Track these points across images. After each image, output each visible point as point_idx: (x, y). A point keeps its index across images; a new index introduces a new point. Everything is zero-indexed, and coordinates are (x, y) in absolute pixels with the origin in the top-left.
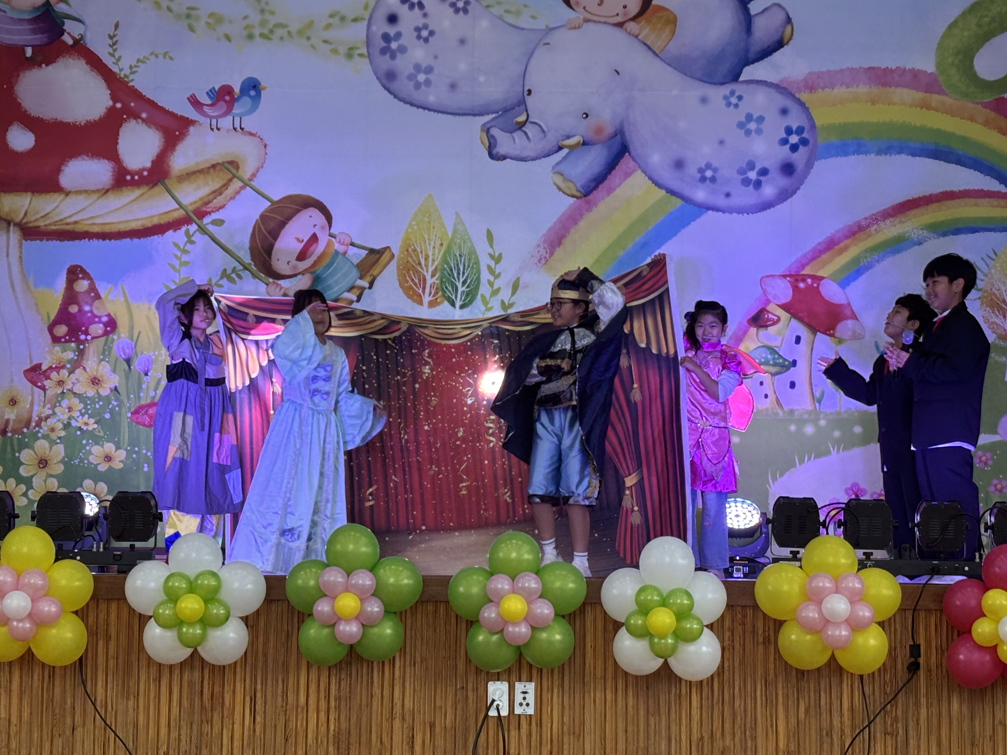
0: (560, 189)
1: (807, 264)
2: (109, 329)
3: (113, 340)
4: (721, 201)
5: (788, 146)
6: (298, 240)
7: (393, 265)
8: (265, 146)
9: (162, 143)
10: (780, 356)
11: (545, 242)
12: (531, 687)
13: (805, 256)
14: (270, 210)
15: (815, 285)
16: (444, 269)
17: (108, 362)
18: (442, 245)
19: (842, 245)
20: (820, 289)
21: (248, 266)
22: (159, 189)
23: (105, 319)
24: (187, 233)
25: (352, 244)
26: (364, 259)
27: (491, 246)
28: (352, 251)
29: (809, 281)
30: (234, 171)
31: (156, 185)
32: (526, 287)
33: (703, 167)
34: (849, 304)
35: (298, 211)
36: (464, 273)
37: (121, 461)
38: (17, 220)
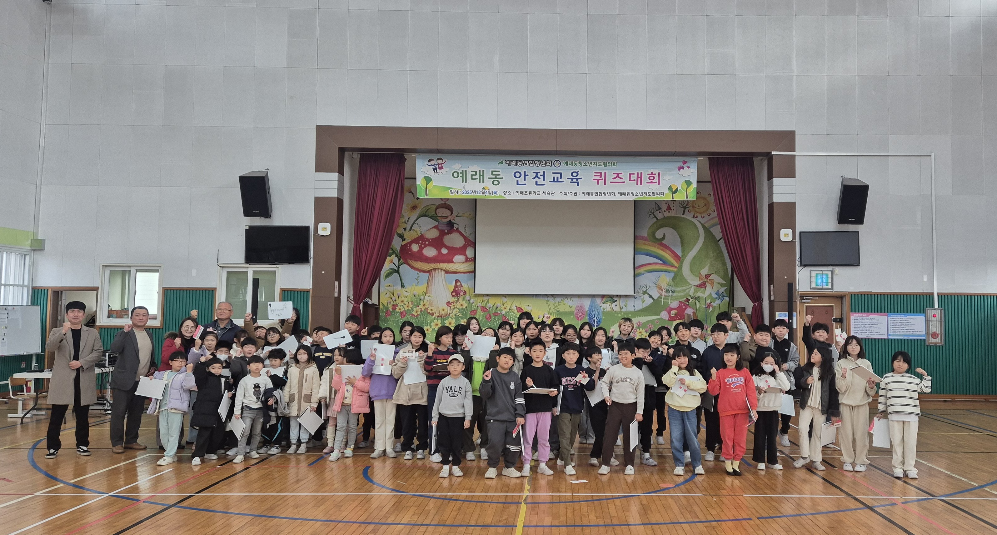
38: (444, 269)
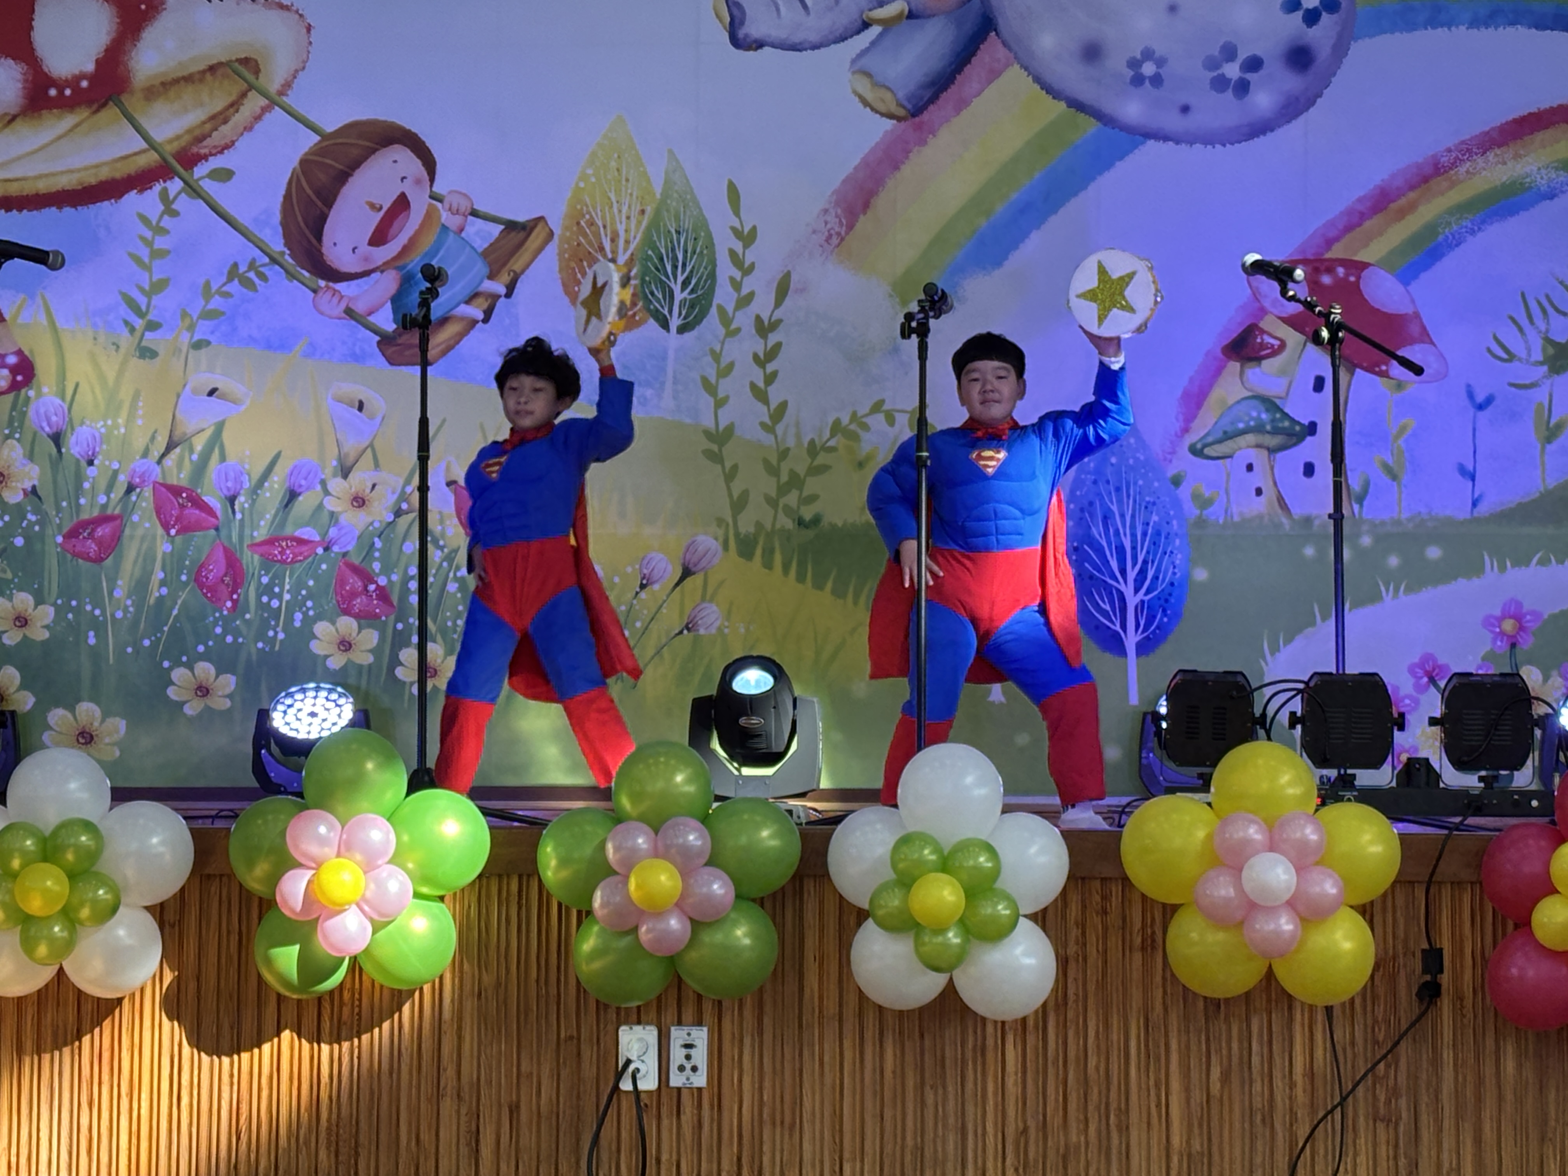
0: (865, 103)
1: (1337, 239)
2: (19, 378)
3: (28, 399)
4: (1173, 122)
5: (1299, 14)
6: (372, 206)
7: (552, 251)
8: (309, 28)
9: (115, 27)
10: (1286, 416)
11: (837, 204)
12: (701, 1036)
13: (1331, 224)
14: (319, 151)
15: (1352, 279)
16: (648, 258)
17: (18, 440)
18: (643, 212)
19: (1403, 201)
20: (1362, 287)
21: (276, 256)
22: (111, 112)
23: (12, 360)
24: (164, 195)
25: (475, 213)
26: (498, 240)
27: (737, 213)
28: (475, 226)
29: (1341, 271)
30: (250, 77)
31: (104, 105)
32: (802, 291)
33: (1139, 56)
34: (1417, 316)
35: (374, 151)
36: (684, 265)
37: (46, 627)
